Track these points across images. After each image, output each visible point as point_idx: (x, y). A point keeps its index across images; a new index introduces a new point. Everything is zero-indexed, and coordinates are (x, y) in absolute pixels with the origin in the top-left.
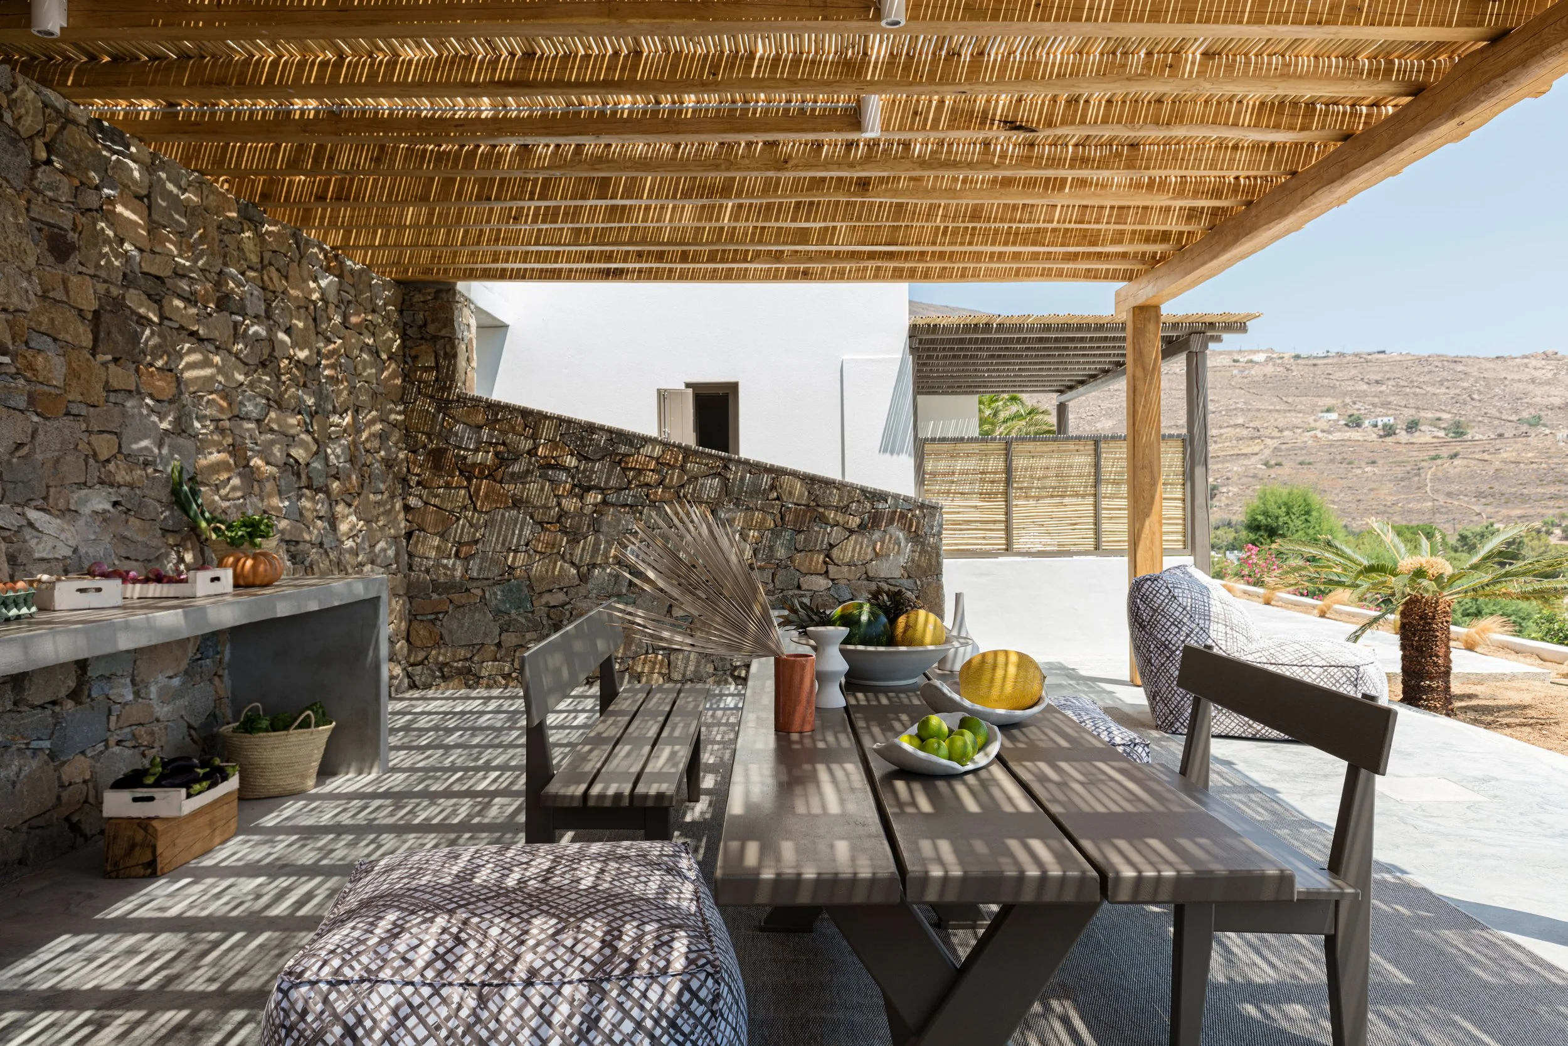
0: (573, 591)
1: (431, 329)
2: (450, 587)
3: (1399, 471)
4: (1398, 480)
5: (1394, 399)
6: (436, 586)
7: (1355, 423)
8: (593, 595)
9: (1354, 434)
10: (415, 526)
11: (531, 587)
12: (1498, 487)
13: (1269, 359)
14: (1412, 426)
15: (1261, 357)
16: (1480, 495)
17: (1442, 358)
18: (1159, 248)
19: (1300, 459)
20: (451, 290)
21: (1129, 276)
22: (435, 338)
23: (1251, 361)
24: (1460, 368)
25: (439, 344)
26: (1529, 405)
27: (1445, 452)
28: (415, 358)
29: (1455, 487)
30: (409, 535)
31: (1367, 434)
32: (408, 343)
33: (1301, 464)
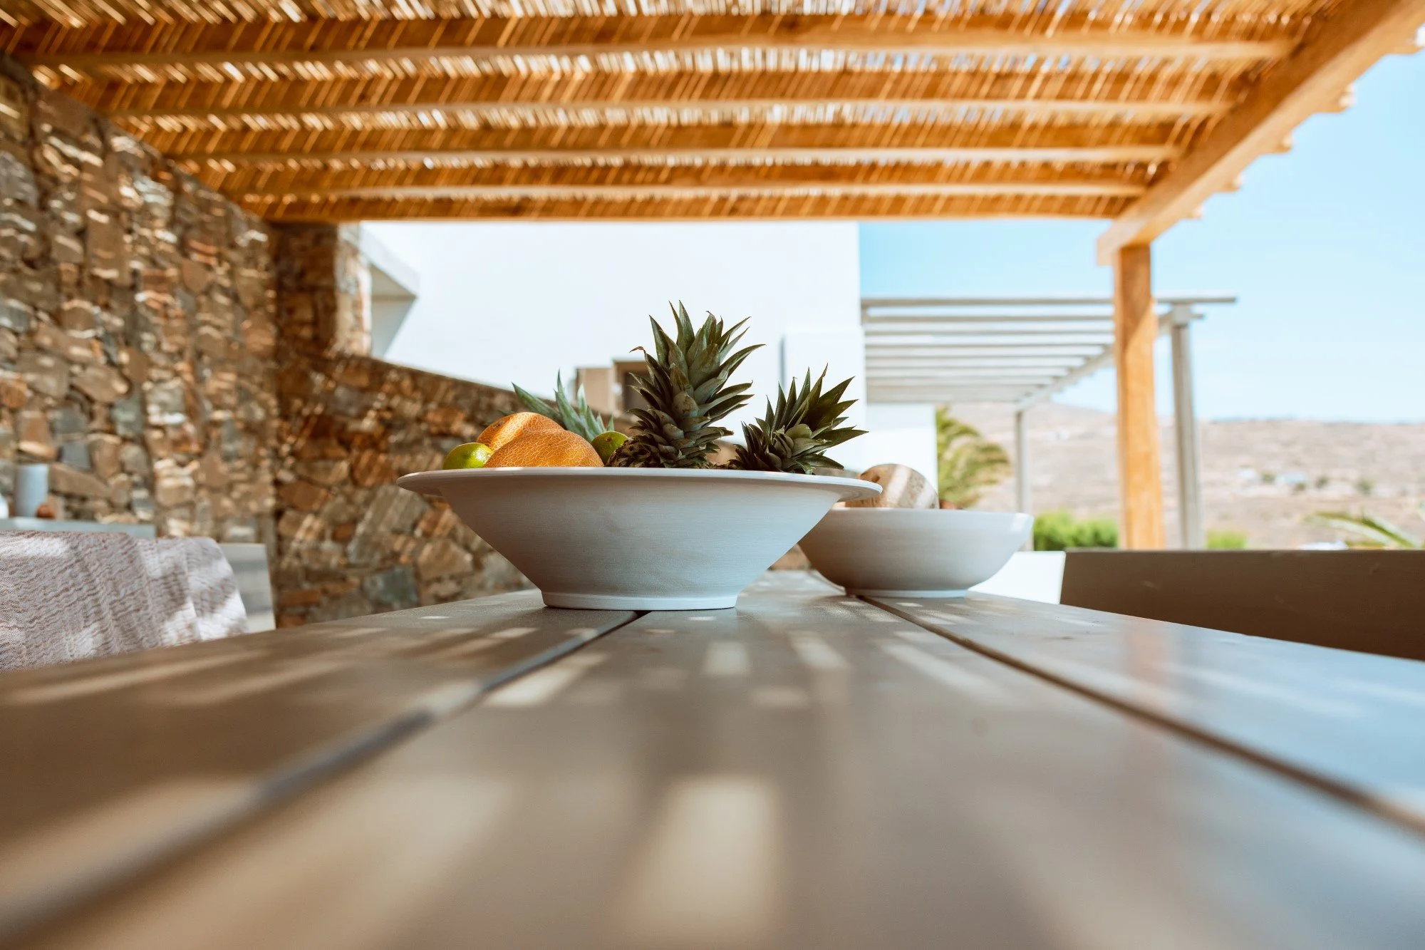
0: (465, 580)
1: (310, 278)
2: (322, 575)
6: (309, 574)
7: (1268, 479)
8: (490, 583)
9: (1268, 491)
10: (285, 504)
11: (417, 575)
14: (1322, 483)
18: (1153, 155)
20: (332, 234)
21: (1115, 207)
22: (313, 289)
25: (319, 295)
28: (291, 311)
30: (278, 514)
31: (1279, 489)
32: (285, 294)
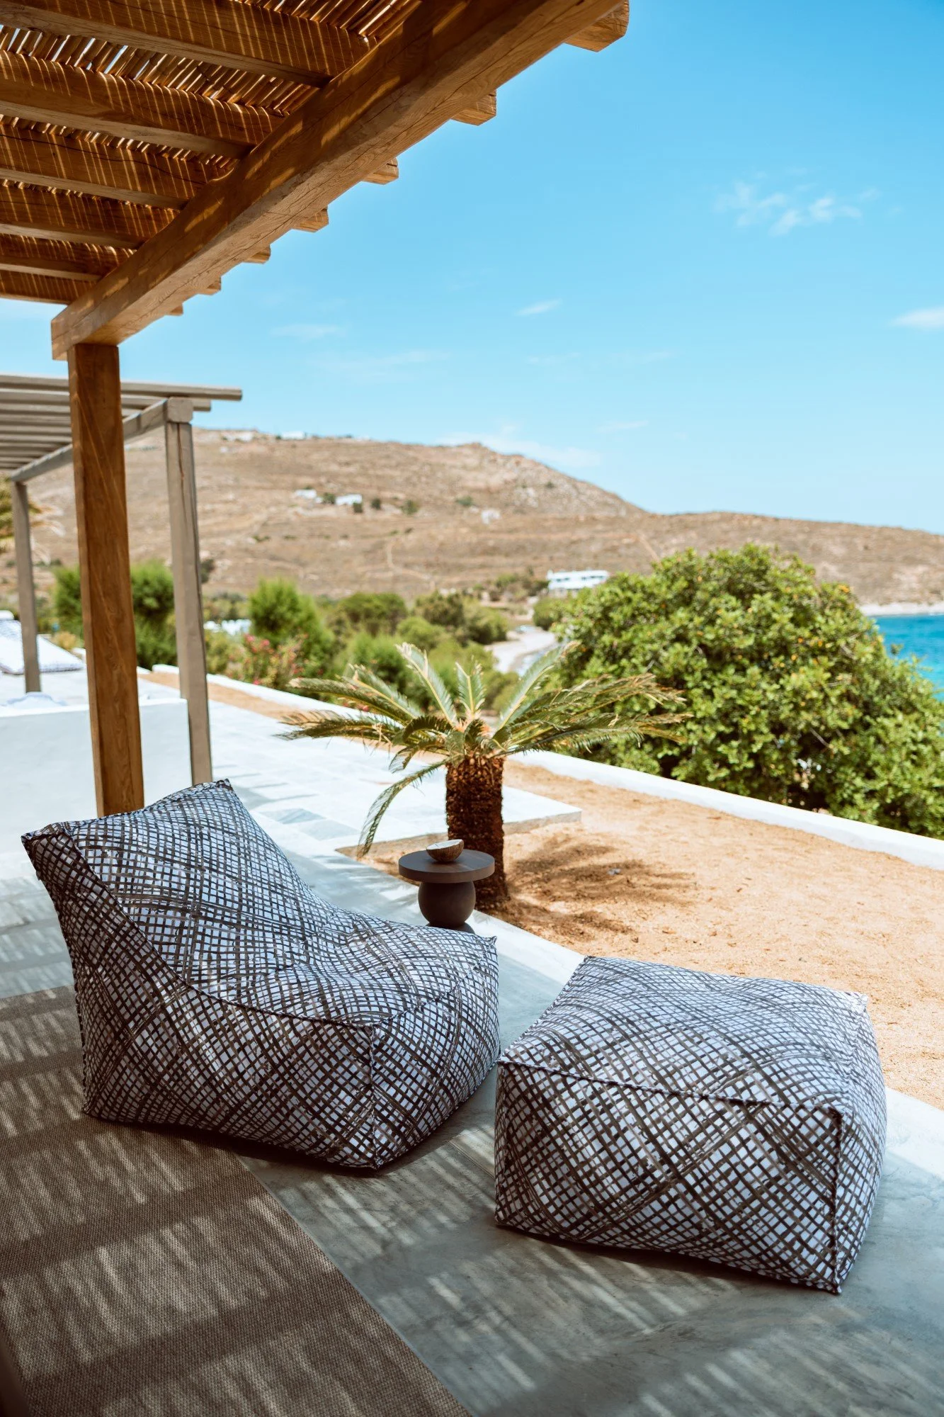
3: (367, 544)
4: (366, 553)
5: (360, 480)
7: (330, 500)
9: (329, 511)
12: (442, 558)
13: (255, 439)
14: (376, 504)
15: (247, 437)
16: (429, 565)
17: (398, 445)
19: (285, 533)
23: (238, 440)
24: (411, 453)
26: (463, 488)
27: (401, 529)
29: (410, 559)
31: (340, 511)
33: (287, 538)
